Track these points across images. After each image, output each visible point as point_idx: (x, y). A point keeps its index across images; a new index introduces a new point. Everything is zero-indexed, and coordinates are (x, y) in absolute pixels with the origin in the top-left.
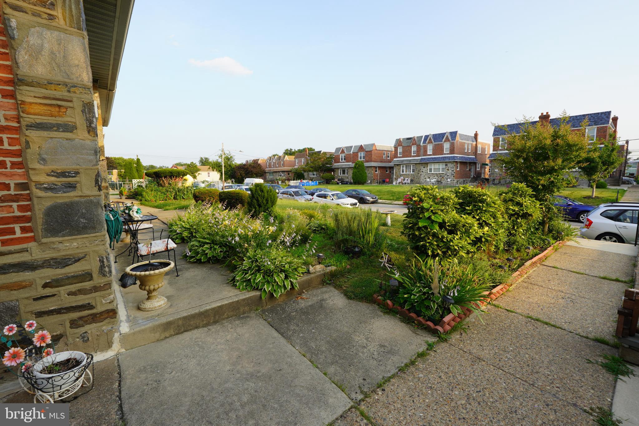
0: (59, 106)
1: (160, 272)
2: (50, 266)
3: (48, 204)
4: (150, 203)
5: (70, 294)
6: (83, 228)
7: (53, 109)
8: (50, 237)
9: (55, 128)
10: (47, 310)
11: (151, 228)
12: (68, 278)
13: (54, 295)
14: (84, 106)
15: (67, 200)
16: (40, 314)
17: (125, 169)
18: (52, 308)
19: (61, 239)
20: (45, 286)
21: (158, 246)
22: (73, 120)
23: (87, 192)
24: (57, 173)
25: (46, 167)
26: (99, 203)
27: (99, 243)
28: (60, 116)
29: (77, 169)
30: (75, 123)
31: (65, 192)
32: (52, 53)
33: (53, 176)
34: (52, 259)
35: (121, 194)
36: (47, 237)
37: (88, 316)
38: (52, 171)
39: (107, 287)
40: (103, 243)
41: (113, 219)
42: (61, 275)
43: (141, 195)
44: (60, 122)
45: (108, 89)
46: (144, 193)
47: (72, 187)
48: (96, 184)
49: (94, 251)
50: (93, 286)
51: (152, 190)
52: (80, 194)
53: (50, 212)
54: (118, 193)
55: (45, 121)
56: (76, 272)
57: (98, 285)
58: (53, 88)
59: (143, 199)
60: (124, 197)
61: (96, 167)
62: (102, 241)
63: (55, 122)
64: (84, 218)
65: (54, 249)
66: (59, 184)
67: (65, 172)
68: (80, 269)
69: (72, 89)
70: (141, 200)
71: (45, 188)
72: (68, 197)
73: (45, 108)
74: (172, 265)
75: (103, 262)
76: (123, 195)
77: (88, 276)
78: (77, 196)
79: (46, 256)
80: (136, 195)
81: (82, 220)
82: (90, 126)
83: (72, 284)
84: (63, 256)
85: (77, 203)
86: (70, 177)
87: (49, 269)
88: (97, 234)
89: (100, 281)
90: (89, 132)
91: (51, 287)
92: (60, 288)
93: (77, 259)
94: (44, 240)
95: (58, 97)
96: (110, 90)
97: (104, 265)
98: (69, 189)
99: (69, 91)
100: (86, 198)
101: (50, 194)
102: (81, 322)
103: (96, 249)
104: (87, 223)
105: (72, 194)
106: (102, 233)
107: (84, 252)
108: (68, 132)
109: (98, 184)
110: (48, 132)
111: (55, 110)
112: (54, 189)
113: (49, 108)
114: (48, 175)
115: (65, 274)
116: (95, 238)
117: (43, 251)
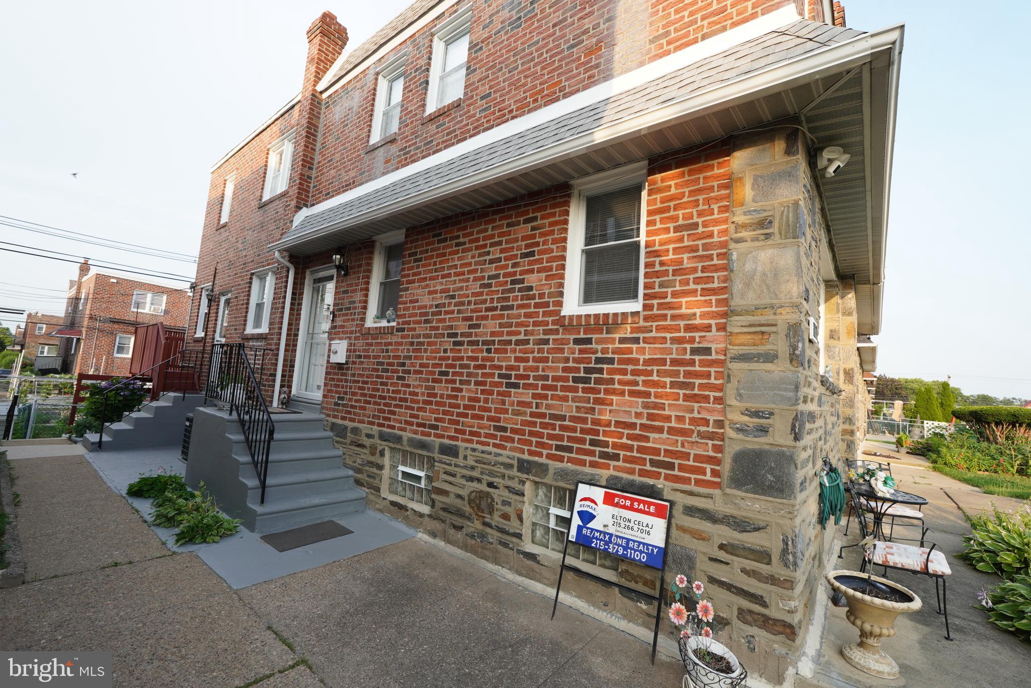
0: (763, 333)
1: (883, 605)
2: (728, 524)
3: (737, 447)
4: (954, 471)
5: (744, 571)
6: (768, 488)
7: (756, 337)
8: (733, 489)
9: (755, 359)
10: (719, 578)
11: (919, 519)
12: (744, 548)
13: (727, 564)
14: (789, 329)
15: (756, 447)
16: (712, 580)
17: (917, 401)
18: (723, 580)
19: (743, 494)
20: (722, 547)
21: (908, 557)
22: (775, 348)
23: (781, 441)
24: (751, 412)
25: (742, 405)
26: (792, 458)
27: (786, 515)
28: (762, 344)
29: (772, 409)
30: (777, 351)
31: (755, 437)
32: (764, 274)
33: (746, 415)
34: (732, 517)
35: (899, 443)
36: (730, 488)
37: (759, 614)
38: (747, 410)
39: (788, 585)
40: (790, 516)
41: (827, 485)
42: (739, 540)
43: (938, 453)
44: (760, 352)
45: (872, 282)
46: (944, 450)
47: (763, 430)
48: (792, 430)
49: (778, 524)
50: (770, 573)
51: (962, 447)
52: (771, 441)
53: (739, 457)
54: (894, 440)
55: (748, 352)
56: (753, 544)
57: (776, 576)
58: (759, 314)
59: (940, 460)
60: (904, 450)
61: (795, 407)
62: (790, 513)
63: (756, 352)
64: (772, 474)
65: (735, 504)
66: (751, 425)
67: (759, 412)
68: (758, 542)
69: (779, 311)
70: (935, 462)
71: (738, 428)
72: (758, 443)
73: (749, 337)
74: (917, 604)
75: (787, 544)
76: (902, 446)
77: (764, 556)
78: (767, 444)
79: (727, 510)
80: (929, 451)
81: (769, 476)
82: (794, 353)
83: (748, 559)
84: (743, 517)
85: (767, 452)
86: (764, 418)
87: (727, 528)
88: (784, 501)
89: (779, 571)
90: (791, 361)
91: (727, 552)
92: (735, 558)
93: (756, 526)
94: (728, 491)
95: (763, 322)
96: (874, 284)
97: (788, 549)
98: (760, 433)
99: (775, 314)
100: (777, 448)
101: (741, 436)
102: (749, 618)
103: (781, 522)
104: (775, 482)
105: (762, 440)
106: (791, 501)
107: (767, 521)
108: (768, 362)
109: (795, 431)
110: (749, 364)
111: (757, 338)
112: (746, 430)
113: (753, 336)
114: (742, 414)
115: (742, 541)
116: (781, 506)
117: (725, 504)
